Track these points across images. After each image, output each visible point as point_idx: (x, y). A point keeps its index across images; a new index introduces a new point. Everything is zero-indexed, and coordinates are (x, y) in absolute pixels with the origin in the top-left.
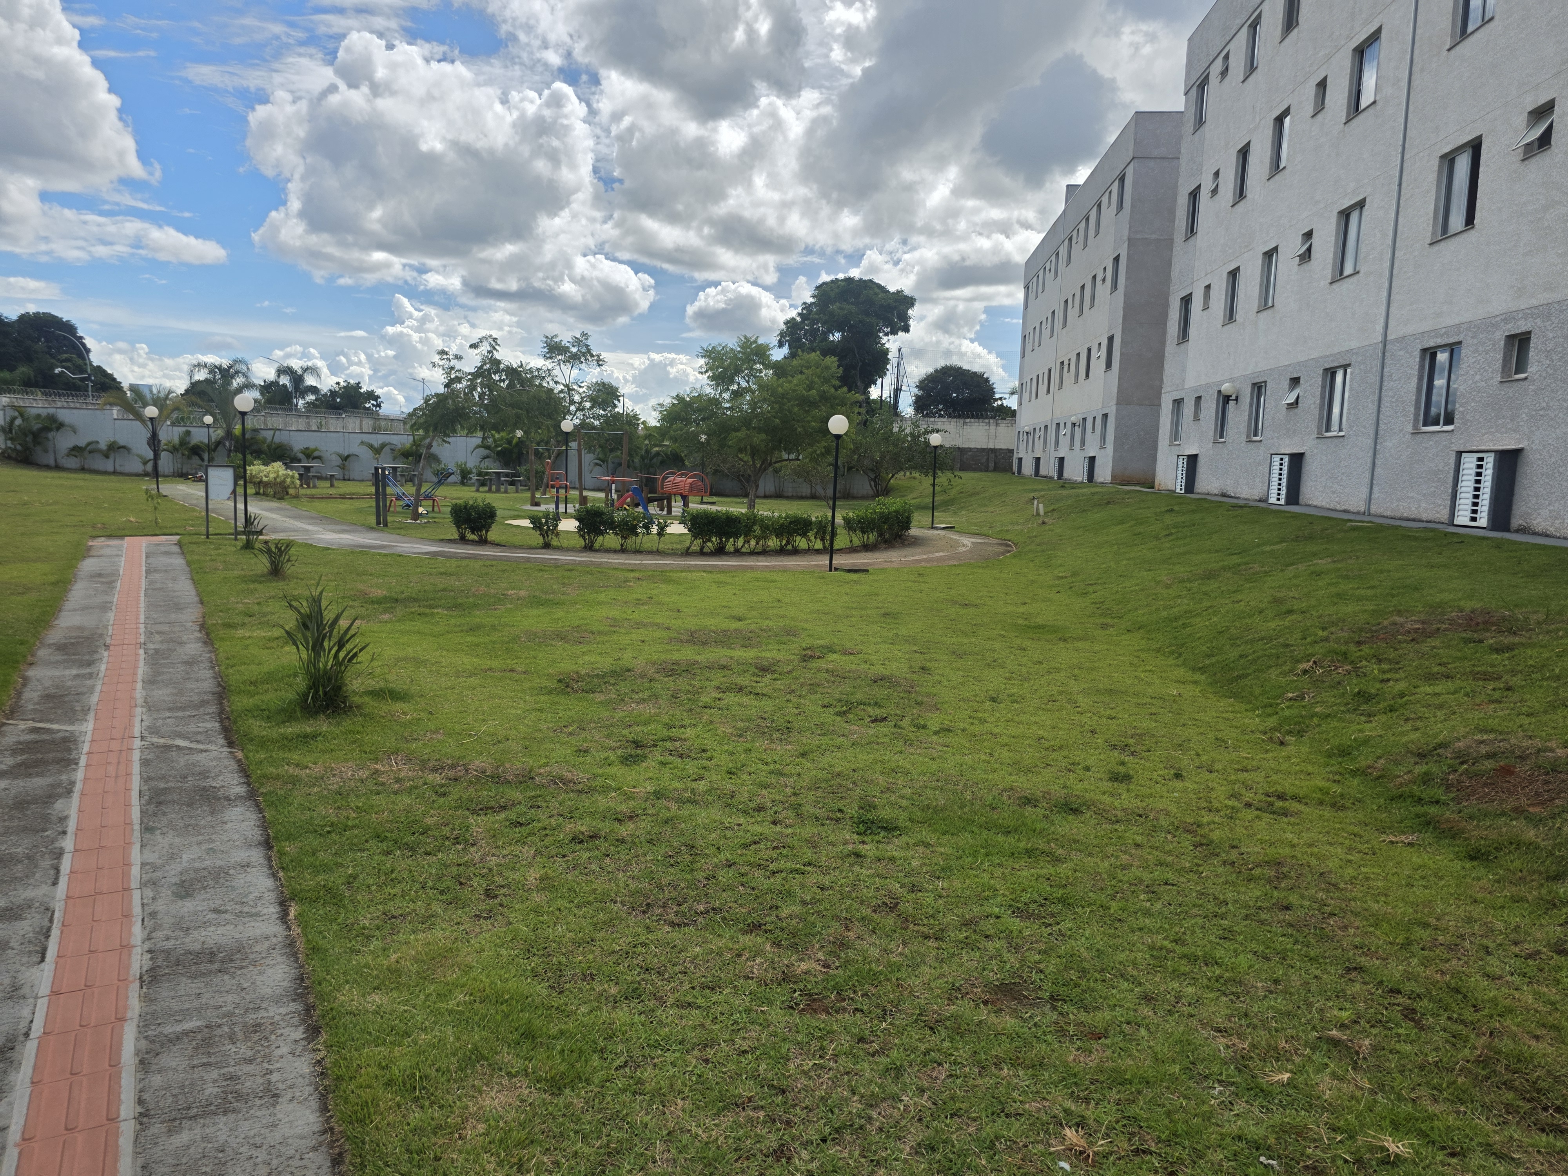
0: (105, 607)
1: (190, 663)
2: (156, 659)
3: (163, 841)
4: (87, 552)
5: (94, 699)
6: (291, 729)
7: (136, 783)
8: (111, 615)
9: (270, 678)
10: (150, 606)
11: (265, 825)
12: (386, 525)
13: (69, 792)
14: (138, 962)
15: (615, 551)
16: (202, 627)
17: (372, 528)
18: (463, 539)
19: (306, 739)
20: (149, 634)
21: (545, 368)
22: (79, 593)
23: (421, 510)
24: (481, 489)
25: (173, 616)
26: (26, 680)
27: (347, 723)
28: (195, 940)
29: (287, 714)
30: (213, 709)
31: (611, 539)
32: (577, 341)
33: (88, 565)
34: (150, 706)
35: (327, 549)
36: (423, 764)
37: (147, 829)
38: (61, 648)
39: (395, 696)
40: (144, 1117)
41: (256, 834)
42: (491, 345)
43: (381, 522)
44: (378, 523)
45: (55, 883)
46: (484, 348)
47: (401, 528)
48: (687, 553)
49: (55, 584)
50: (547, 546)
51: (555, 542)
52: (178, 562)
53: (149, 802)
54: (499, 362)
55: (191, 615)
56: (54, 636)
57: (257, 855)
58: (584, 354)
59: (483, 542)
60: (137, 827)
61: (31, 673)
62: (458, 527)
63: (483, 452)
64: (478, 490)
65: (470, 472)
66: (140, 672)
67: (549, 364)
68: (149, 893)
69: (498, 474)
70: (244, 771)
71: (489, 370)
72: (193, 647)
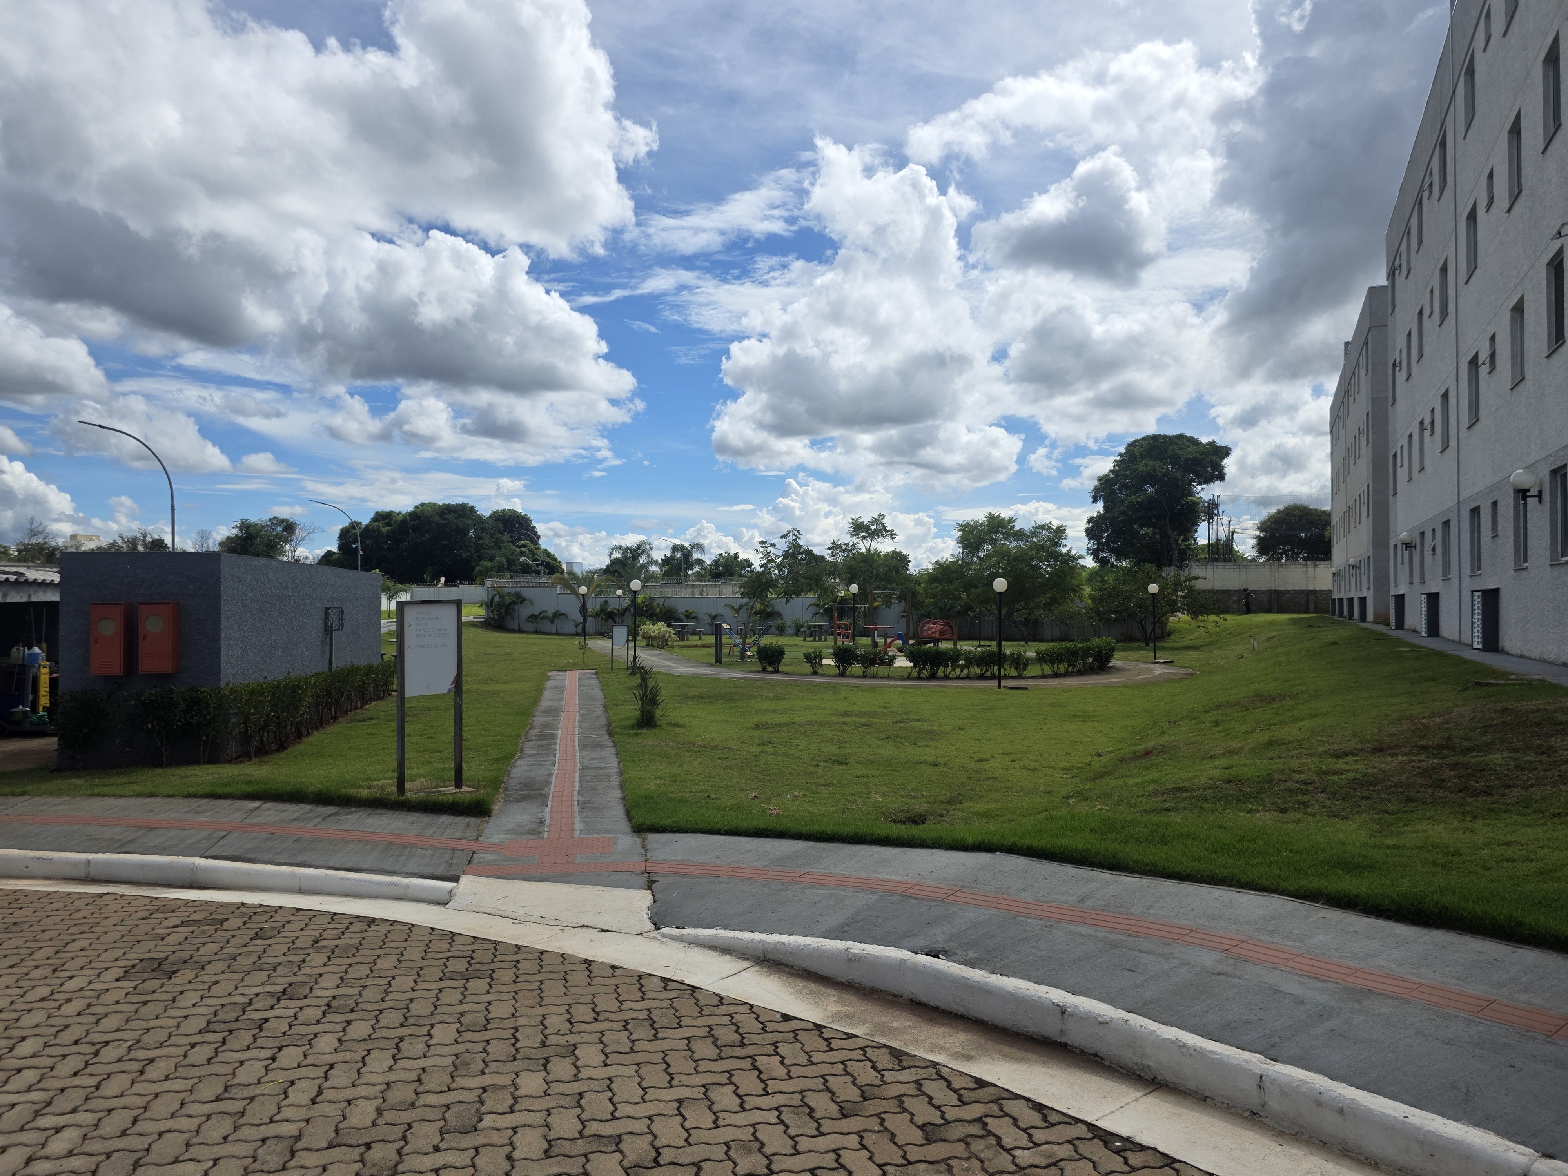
0: (561, 700)
1: (598, 717)
2: (583, 716)
3: (585, 753)
4: (548, 678)
5: (560, 725)
6: (632, 732)
7: (577, 743)
8: (564, 702)
9: (628, 718)
10: (580, 699)
11: (617, 751)
12: (721, 663)
13: (556, 744)
14: (579, 767)
15: (859, 677)
16: (604, 706)
17: (712, 665)
18: (764, 670)
19: (637, 734)
20: (580, 708)
21: (851, 543)
22: (547, 694)
23: (748, 653)
24: (808, 639)
25: (591, 703)
26: (533, 721)
27: (654, 731)
28: (594, 766)
29: (632, 727)
30: (605, 729)
31: (857, 668)
32: (875, 521)
33: (549, 684)
34: (580, 727)
35: (678, 676)
36: (679, 743)
37: (580, 750)
38: (544, 712)
39: (676, 725)
41: (614, 752)
42: (795, 535)
43: (719, 661)
44: (717, 662)
45: (555, 757)
46: (791, 537)
47: (731, 665)
48: (909, 678)
49: (536, 690)
50: (815, 673)
51: (820, 671)
52: (596, 682)
53: (581, 746)
54: (800, 547)
55: (600, 702)
56: (540, 708)
57: (613, 755)
58: (880, 531)
59: (776, 671)
61: (534, 719)
62: (761, 663)
63: (814, 609)
64: (805, 640)
65: (802, 626)
66: (577, 719)
67: (855, 540)
68: (581, 759)
69: (821, 626)
70: (613, 742)
71: (793, 553)
72: (599, 712)
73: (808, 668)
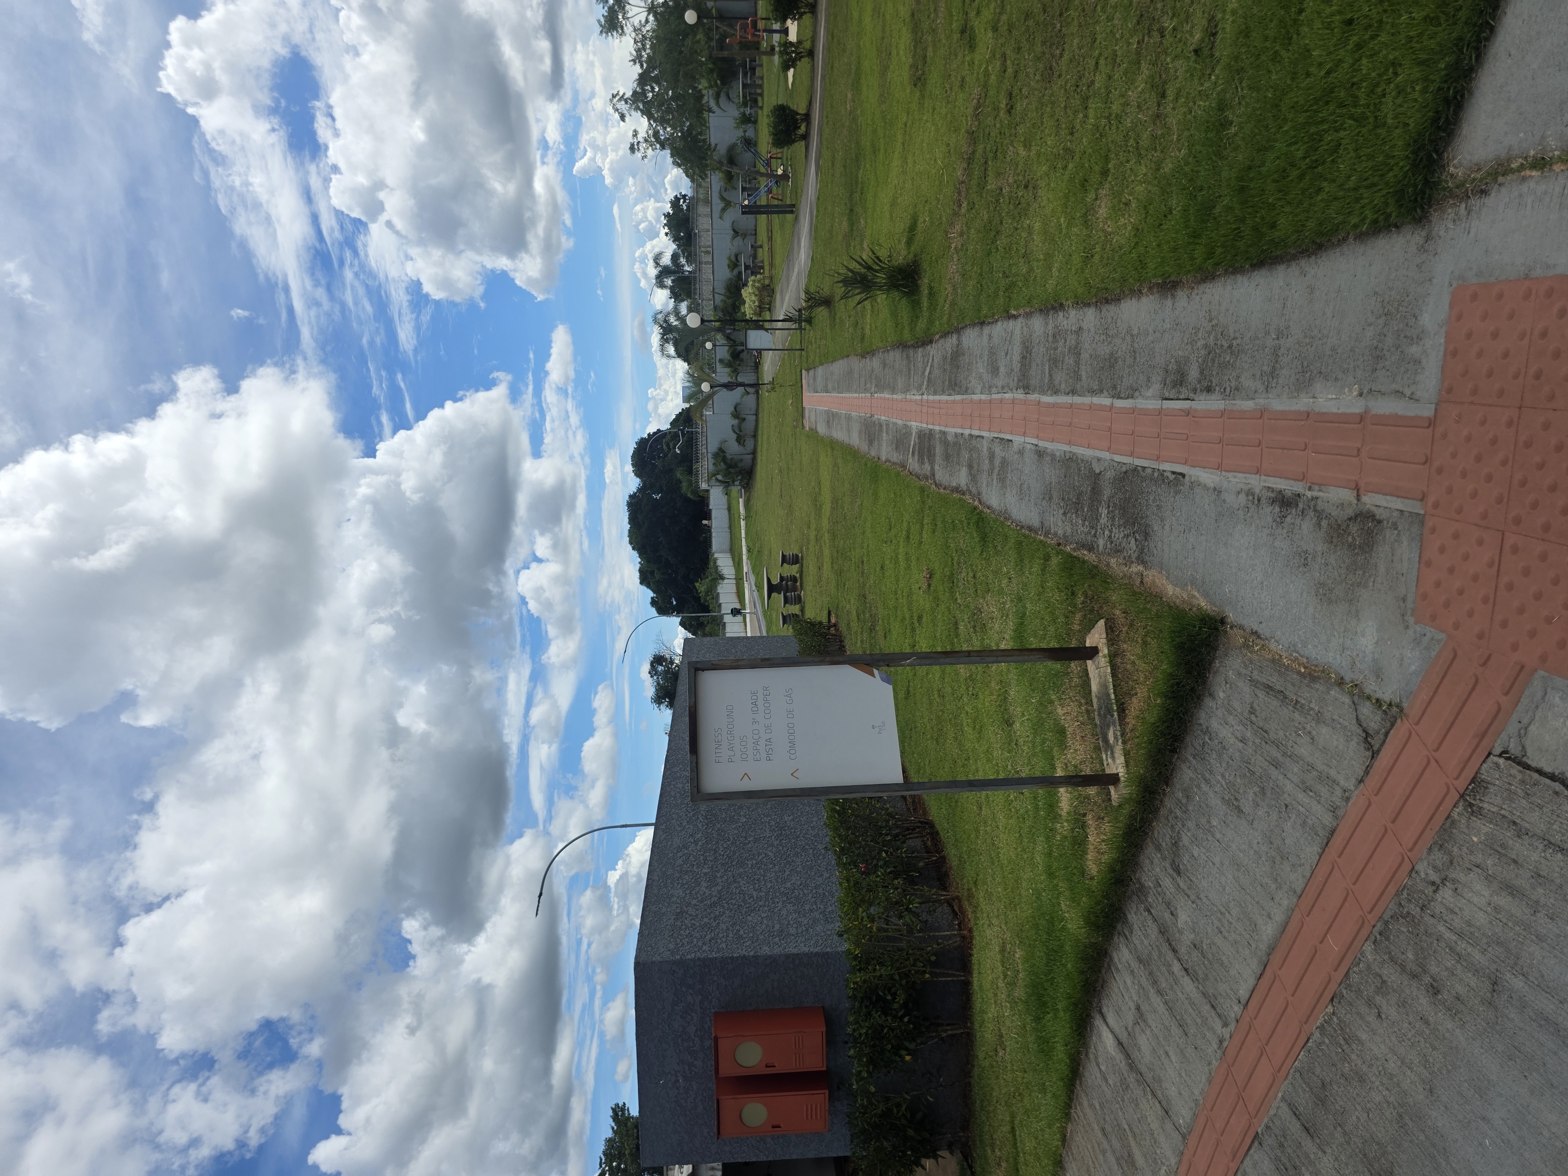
0: (849, 418)
1: (884, 365)
2: (880, 387)
3: (974, 383)
4: (814, 431)
5: (900, 422)
6: (925, 303)
7: (944, 398)
8: (853, 414)
9: (894, 314)
10: (848, 391)
11: (973, 325)
12: (793, 206)
13: (944, 433)
14: (1020, 395)
16: (863, 356)
17: (797, 219)
18: (805, 137)
19: (932, 294)
20: (866, 390)
21: (633, 35)
22: (839, 435)
23: (780, 172)
24: (760, 104)
25: (856, 376)
26: (887, 461)
27: (925, 265)
28: (1016, 366)
29: (915, 305)
30: (911, 352)
33: (822, 429)
34: (906, 390)
35: (812, 259)
36: (956, 214)
37: (966, 392)
38: (871, 442)
39: (913, 228)
40: (1073, 392)
41: (977, 329)
42: (620, 100)
43: (791, 209)
44: (792, 212)
45: (983, 437)
46: (622, 106)
47: (797, 192)
49: (833, 449)
50: (811, 56)
52: (820, 371)
53: (954, 390)
54: (635, 93)
55: (855, 363)
56: (864, 447)
57: (987, 330)
59: (807, 117)
60: (965, 397)
61: (884, 458)
62: (794, 141)
63: (723, 99)
64: (761, 108)
65: (744, 114)
66: (887, 396)
67: (628, 29)
68: (994, 390)
69: (744, 86)
70: (945, 335)
71: (644, 103)
72: (875, 363)
73: (804, 63)
